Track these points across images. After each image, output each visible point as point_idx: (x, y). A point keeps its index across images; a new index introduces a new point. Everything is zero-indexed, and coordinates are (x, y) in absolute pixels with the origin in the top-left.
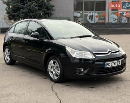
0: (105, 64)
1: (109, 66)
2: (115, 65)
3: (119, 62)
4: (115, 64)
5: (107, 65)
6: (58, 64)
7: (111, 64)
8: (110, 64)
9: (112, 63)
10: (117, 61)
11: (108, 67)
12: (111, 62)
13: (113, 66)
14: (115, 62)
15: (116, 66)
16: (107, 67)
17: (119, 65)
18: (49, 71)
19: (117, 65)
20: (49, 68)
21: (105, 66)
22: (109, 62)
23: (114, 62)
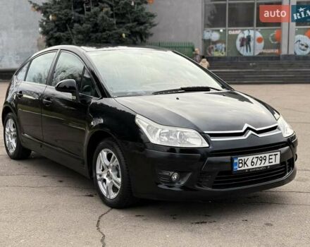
0: (236, 161)
1: (246, 168)
2: (262, 165)
3: (273, 157)
4: (263, 161)
5: (241, 165)
6: (116, 159)
7: (252, 162)
8: (249, 163)
9: (255, 160)
10: (267, 155)
11: (243, 168)
12: (250, 158)
13: (258, 166)
14: (263, 155)
15: (267, 167)
16: (239, 169)
17: (274, 163)
18: (98, 177)
19: (267, 164)
20: (99, 171)
21: (235, 167)
22: (246, 158)
23: (259, 156)
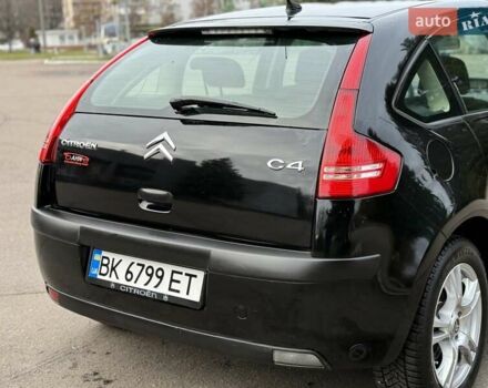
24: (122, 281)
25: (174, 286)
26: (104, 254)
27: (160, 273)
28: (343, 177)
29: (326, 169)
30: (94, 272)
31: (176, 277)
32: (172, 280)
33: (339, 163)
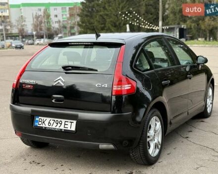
24: (47, 126)
25: (66, 126)
26: (40, 118)
27: (61, 122)
28: (119, 89)
29: (114, 86)
30: (36, 124)
31: (66, 123)
32: (65, 124)
33: (118, 84)
